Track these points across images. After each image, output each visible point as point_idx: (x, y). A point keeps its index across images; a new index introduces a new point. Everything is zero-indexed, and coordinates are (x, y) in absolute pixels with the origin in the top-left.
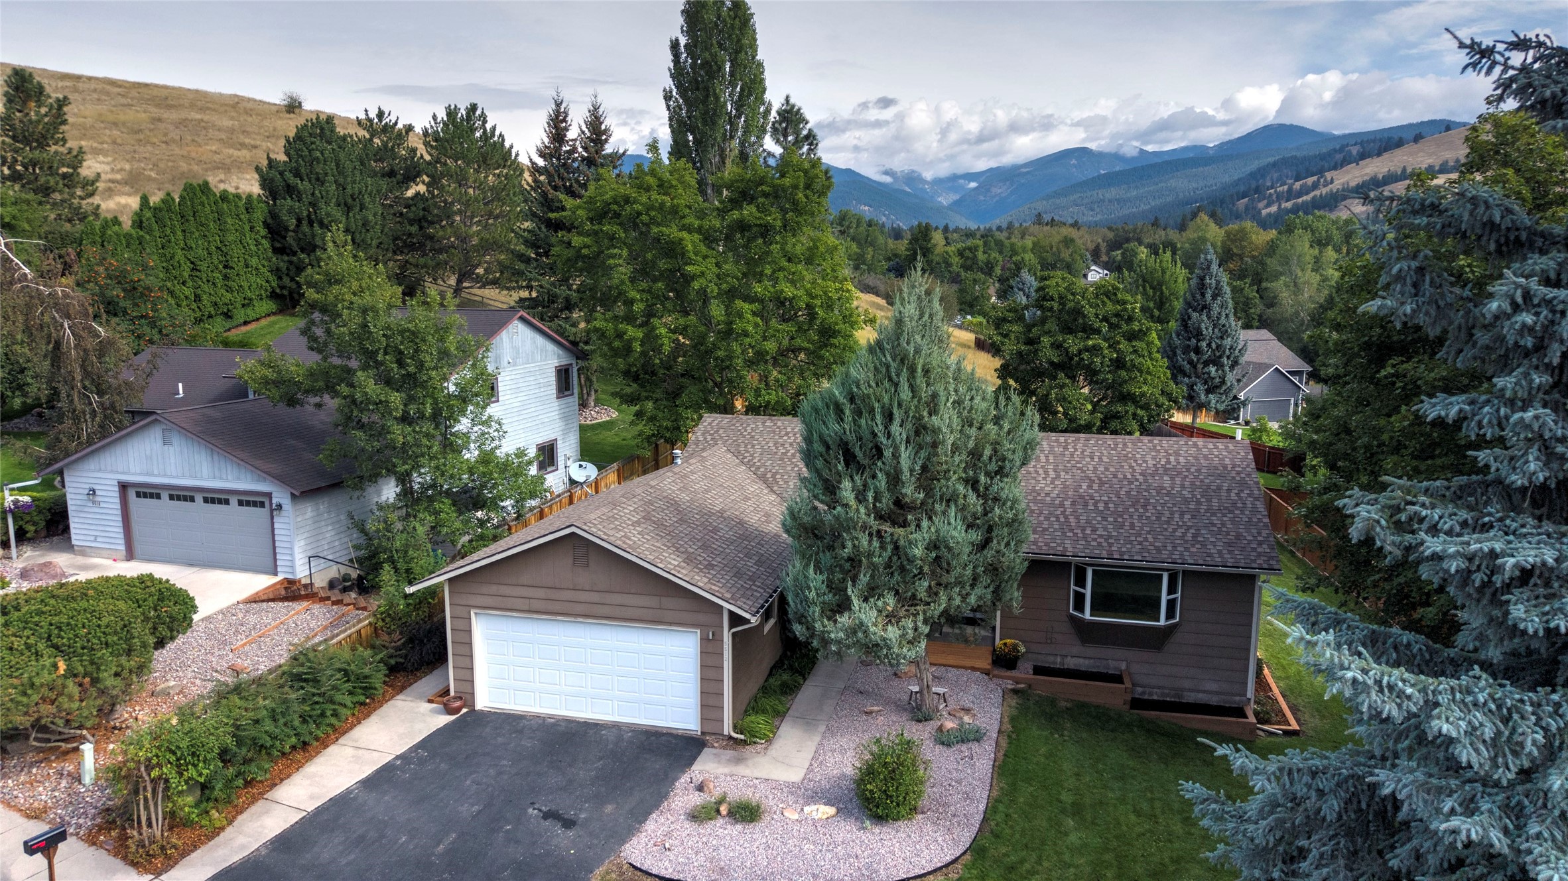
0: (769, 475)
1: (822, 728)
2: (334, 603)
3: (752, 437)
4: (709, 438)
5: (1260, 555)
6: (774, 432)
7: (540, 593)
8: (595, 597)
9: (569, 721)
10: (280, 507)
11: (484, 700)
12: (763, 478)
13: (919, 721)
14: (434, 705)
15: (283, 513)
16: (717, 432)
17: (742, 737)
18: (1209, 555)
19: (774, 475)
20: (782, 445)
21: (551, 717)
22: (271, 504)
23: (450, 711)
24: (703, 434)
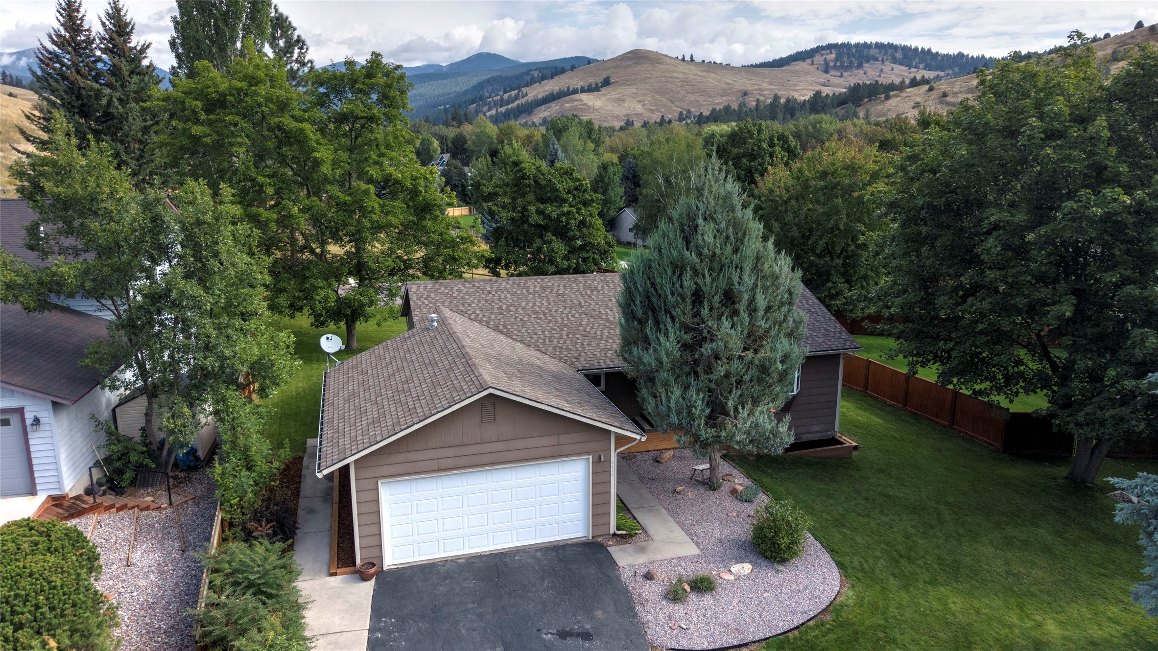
0: (501, 327)
1: (664, 512)
2: (119, 509)
3: (463, 298)
4: (426, 302)
5: (845, 340)
6: (478, 292)
7: (450, 452)
8: (500, 446)
9: (480, 557)
10: (37, 421)
11: (391, 559)
12: (496, 329)
13: (714, 490)
14: (339, 577)
15: (42, 427)
16: (429, 296)
17: (624, 532)
18: (820, 344)
19: (505, 326)
20: (493, 302)
21: (459, 557)
22: (23, 420)
23: (364, 578)
24: (419, 299)
